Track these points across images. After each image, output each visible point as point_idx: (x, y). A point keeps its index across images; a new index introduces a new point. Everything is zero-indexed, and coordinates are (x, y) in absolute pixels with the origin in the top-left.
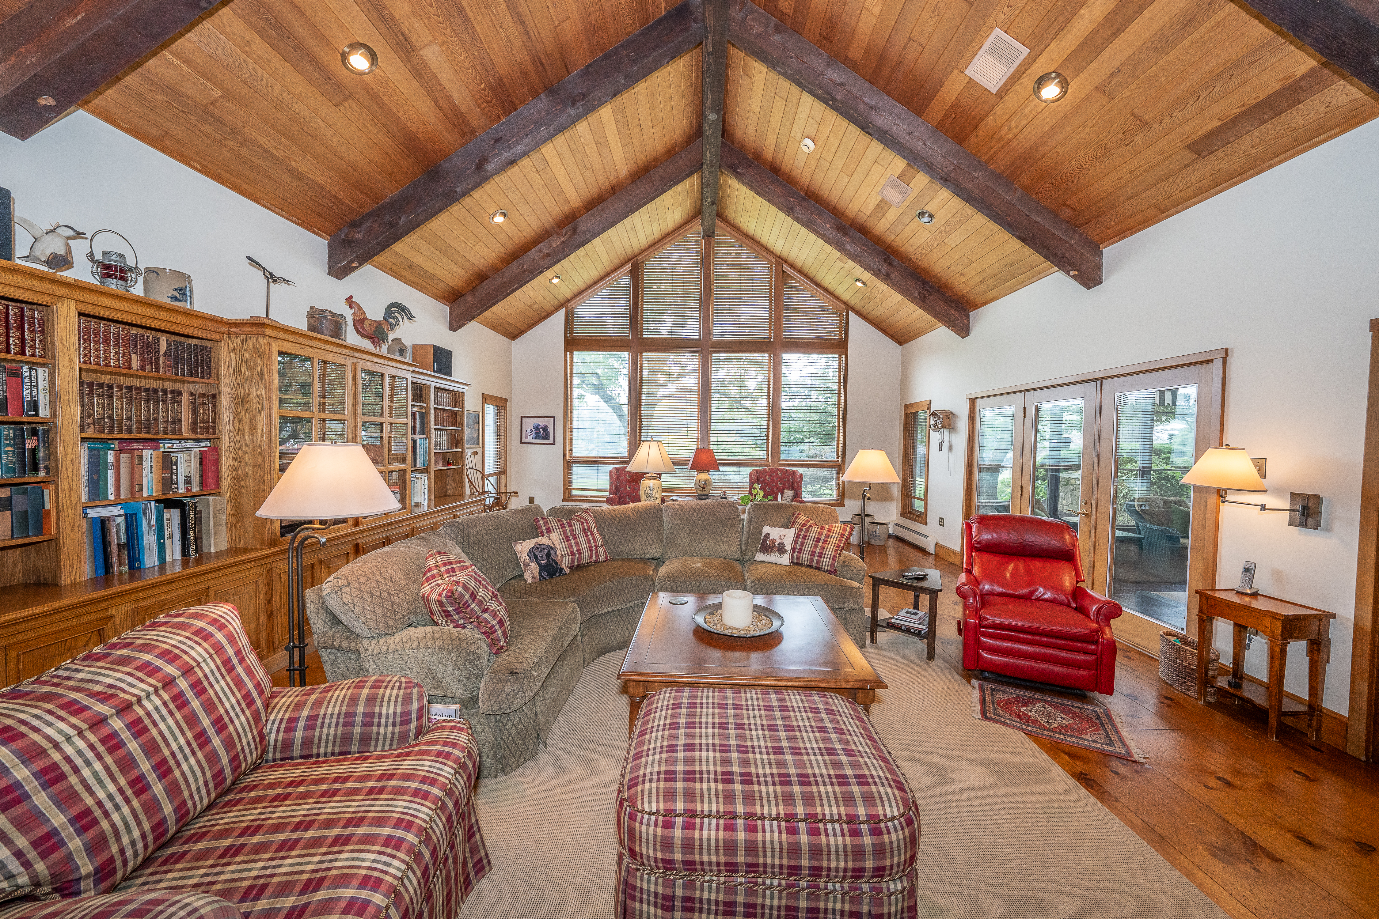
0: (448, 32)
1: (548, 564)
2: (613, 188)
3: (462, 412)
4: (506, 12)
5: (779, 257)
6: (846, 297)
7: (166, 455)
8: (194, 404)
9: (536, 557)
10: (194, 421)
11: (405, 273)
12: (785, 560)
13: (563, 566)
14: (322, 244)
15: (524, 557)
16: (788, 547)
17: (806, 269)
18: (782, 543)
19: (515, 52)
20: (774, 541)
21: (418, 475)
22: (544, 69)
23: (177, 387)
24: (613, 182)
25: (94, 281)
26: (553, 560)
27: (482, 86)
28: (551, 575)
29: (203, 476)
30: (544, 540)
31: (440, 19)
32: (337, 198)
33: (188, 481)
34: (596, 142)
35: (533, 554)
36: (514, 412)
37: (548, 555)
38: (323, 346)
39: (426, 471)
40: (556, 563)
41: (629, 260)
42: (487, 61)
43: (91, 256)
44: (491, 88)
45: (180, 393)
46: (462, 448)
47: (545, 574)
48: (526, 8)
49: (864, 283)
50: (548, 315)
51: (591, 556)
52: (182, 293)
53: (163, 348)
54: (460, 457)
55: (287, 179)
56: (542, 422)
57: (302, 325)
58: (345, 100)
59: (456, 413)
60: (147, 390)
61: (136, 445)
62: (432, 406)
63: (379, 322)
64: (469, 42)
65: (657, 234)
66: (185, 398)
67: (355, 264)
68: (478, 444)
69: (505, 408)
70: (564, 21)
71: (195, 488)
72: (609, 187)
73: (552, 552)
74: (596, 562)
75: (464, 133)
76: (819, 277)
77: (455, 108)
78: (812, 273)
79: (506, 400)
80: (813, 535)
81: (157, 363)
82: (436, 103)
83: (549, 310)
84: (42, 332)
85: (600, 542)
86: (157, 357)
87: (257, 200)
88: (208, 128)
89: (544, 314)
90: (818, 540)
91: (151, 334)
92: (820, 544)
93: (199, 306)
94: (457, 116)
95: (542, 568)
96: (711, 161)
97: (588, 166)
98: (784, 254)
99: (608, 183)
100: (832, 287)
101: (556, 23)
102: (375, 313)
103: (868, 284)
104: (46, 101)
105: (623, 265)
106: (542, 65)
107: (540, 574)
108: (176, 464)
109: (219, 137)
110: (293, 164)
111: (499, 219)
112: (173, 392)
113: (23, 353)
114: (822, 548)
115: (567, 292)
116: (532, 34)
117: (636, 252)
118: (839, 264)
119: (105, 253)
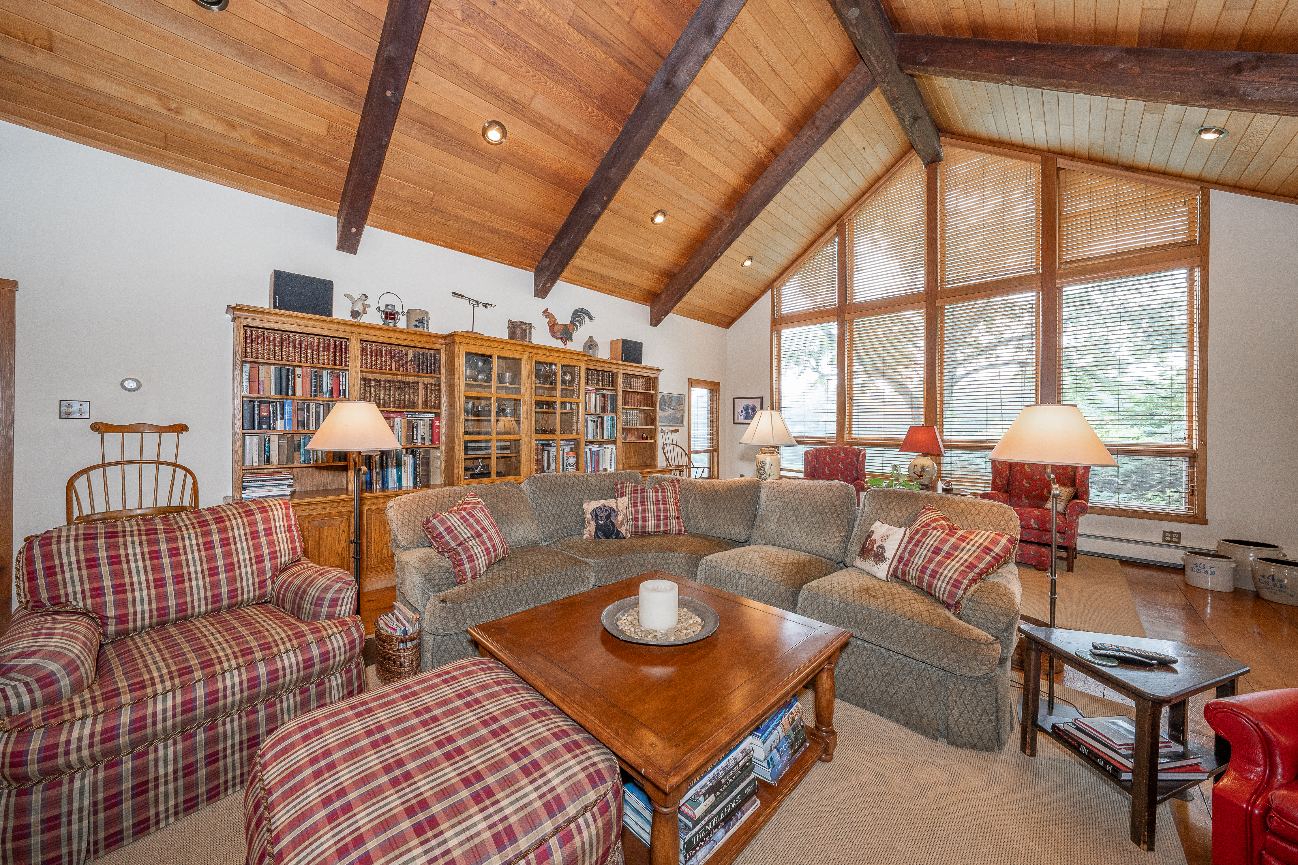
0: (542, 80)
1: (605, 525)
2: (772, 151)
3: (656, 394)
4: (580, 37)
5: (1049, 151)
6: (1194, 168)
7: (409, 422)
8: (426, 390)
9: (597, 515)
10: (426, 400)
11: (601, 285)
12: (882, 570)
13: (623, 530)
14: (529, 276)
15: (588, 515)
16: (889, 554)
17: (1098, 153)
18: (881, 547)
19: (603, 67)
20: (874, 541)
21: (605, 446)
22: (637, 66)
23: (415, 379)
24: (770, 144)
25: (380, 322)
26: (611, 522)
27: (590, 110)
28: (608, 536)
29: (432, 436)
30: (611, 503)
31: (532, 73)
32: (526, 240)
33: (423, 438)
34: (728, 111)
35: (595, 514)
36: (726, 395)
37: (608, 517)
38: (502, 346)
39: (614, 442)
40: (614, 526)
41: (834, 223)
42: (584, 88)
43: (378, 309)
44: (598, 108)
45: (418, 383)
46: (655, 426)
47: (600, 534)
48: (593, 23)
49: (1219, 132)
50: (756, 299)
51: (659, 526)
52: (422, 322)
53: (410, 356)
54: (653, 434)
55: (490, 236)
56: (750, 403)
57: (504, 335)
58: (498, 167)
59: (651, 395)
60: (409, 383)
61: (392, 415)
62: (620, 388)
63: (566, 326)
64: (561, 79)
65: (862, 183)
66: (421, 387)
67: (548, 285)
68: (682, 422)
69: (717, 390)
70: (634, 12)
71: (428, 442)
72: (767, 152)
73: (613, 514)
74: (665, 532)
75: (593, 155)
76: (1127, 154)
77: (576, 138)
78: (1111, 153)
79: (719, 384)
80: (930, 542)
81: (407, 366)
82: (561, 141)
83: (756, 294)
84: (346, 353)
85: (673, 513)
86: (407, 362)
87: (480, 255)
88: (437, 218)
89: (751, 299)
90: (937, 551)
91: (403, 349)
92: (938, 558)
93: (432, 330)
94: (581, 144)
95: (598, 527)
96: (883, 68)
97: (731, 139)
98: (1054, 144)
99: (762, 148)
100: (1158, 162)
101: (628, 20)
102: (564, 319)
103: (1231, 127)
104: (354, 230)
105: (827, 229)
106: (630, 62)
107: (596, 532)
108: (417, 427)
109: (444, 221)
110: (490, 224)
111: (659, 219)
112: (413, 383)
113: (335, 364)
114: (940, 564)
115: (770, 272)
116: (609, 42)
117: (840, 211)
118: (1152, 119)
119: (387, 306)
